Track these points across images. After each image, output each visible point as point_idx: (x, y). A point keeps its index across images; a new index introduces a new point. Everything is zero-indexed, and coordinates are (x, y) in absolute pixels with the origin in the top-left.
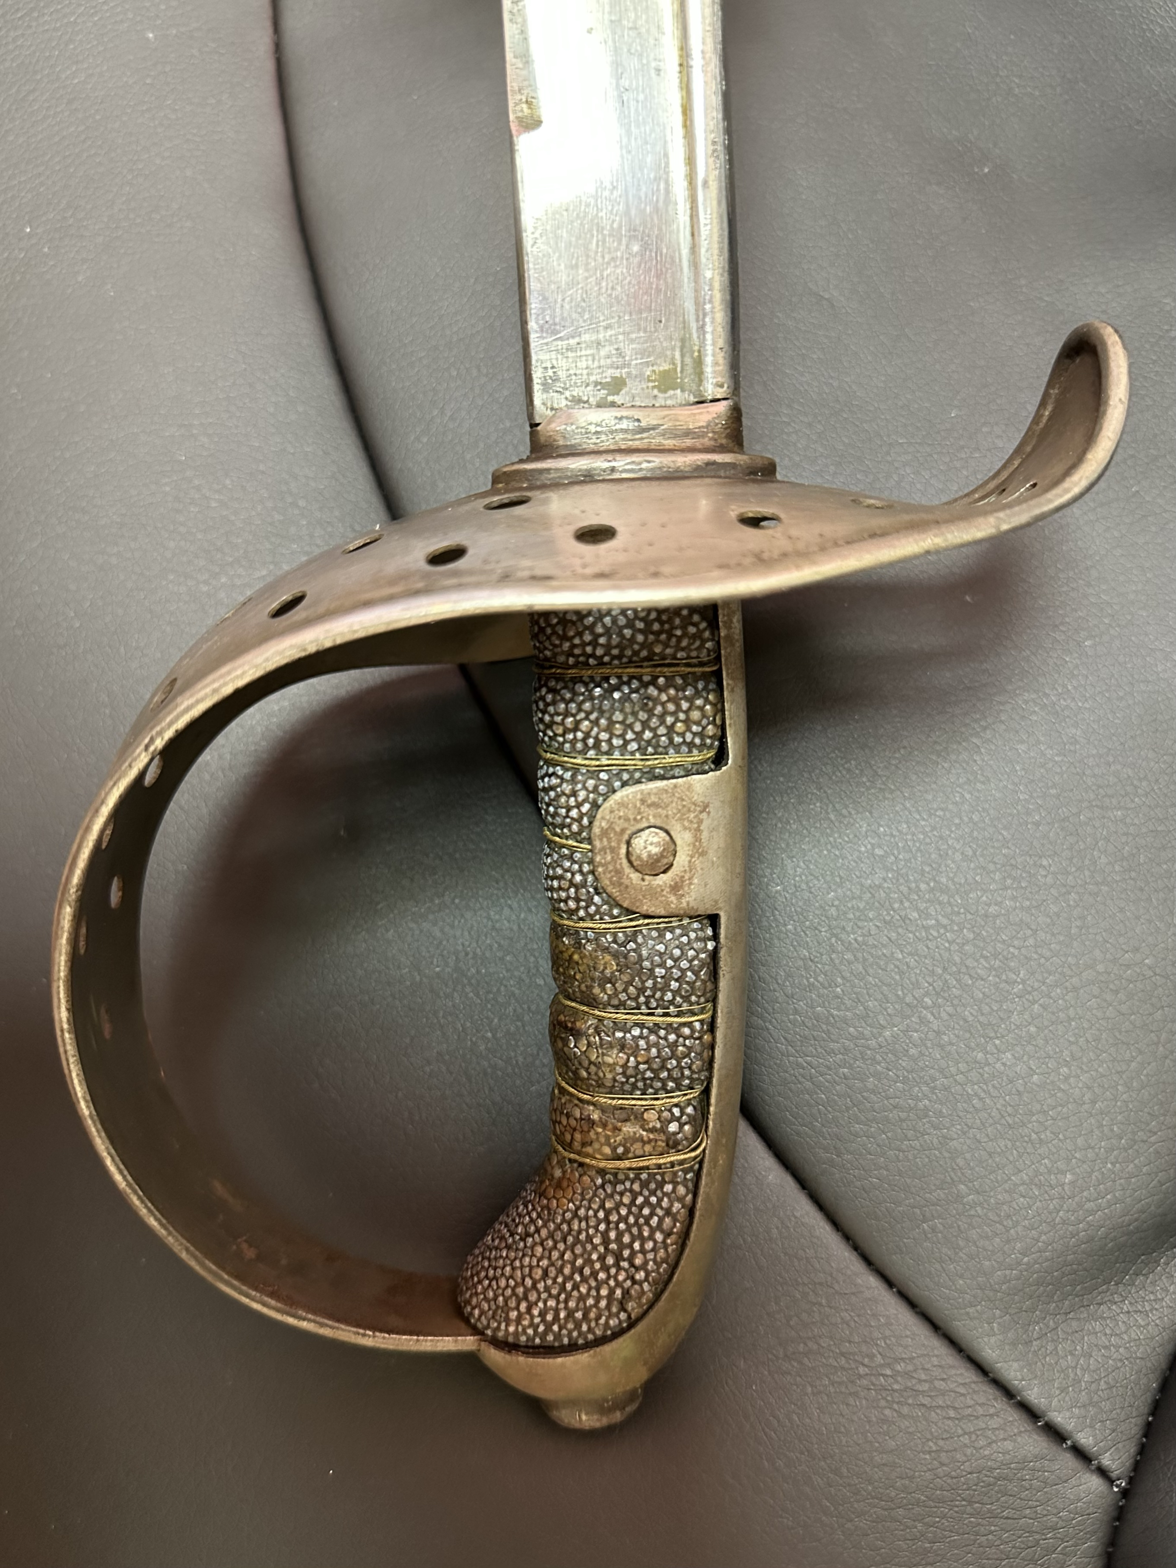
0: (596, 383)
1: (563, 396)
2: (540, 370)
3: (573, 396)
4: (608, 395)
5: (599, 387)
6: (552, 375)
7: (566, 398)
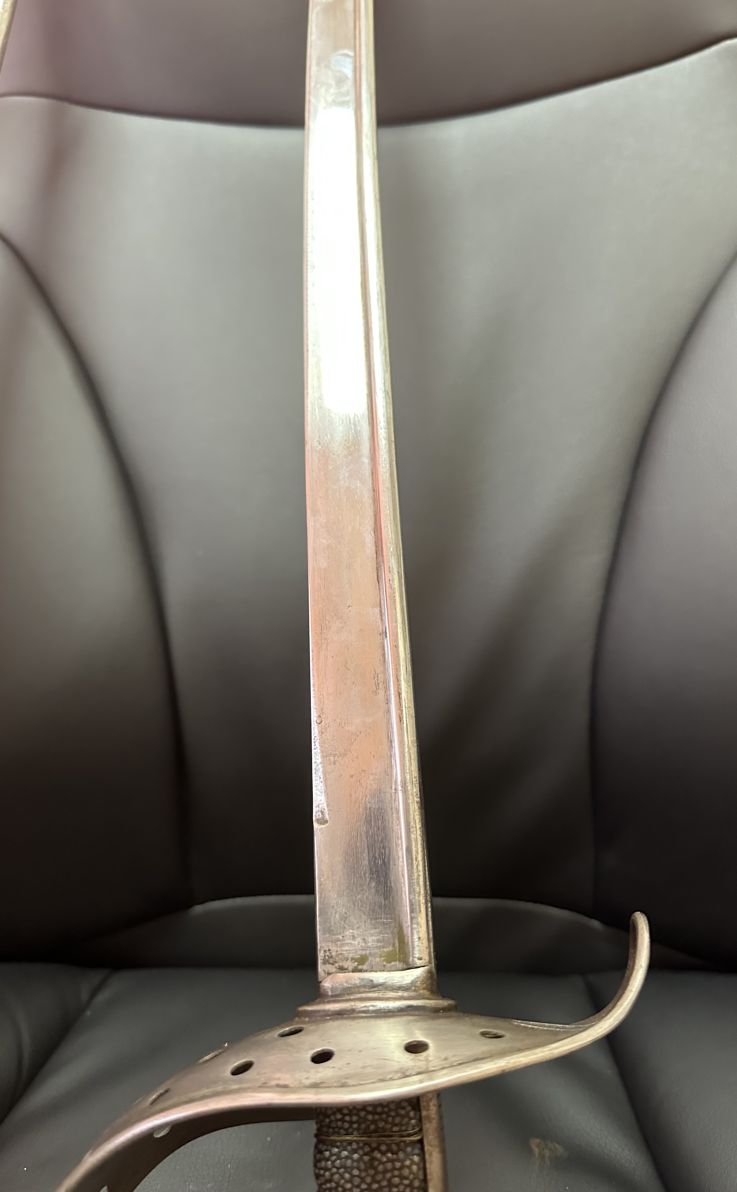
0: (352, 959)
1: (334, 966)
2: (322, 952)
3: (339, 966)
4: (358, 965)
5: (353, 961)
6: (328, 954)
7: (336, 967)
